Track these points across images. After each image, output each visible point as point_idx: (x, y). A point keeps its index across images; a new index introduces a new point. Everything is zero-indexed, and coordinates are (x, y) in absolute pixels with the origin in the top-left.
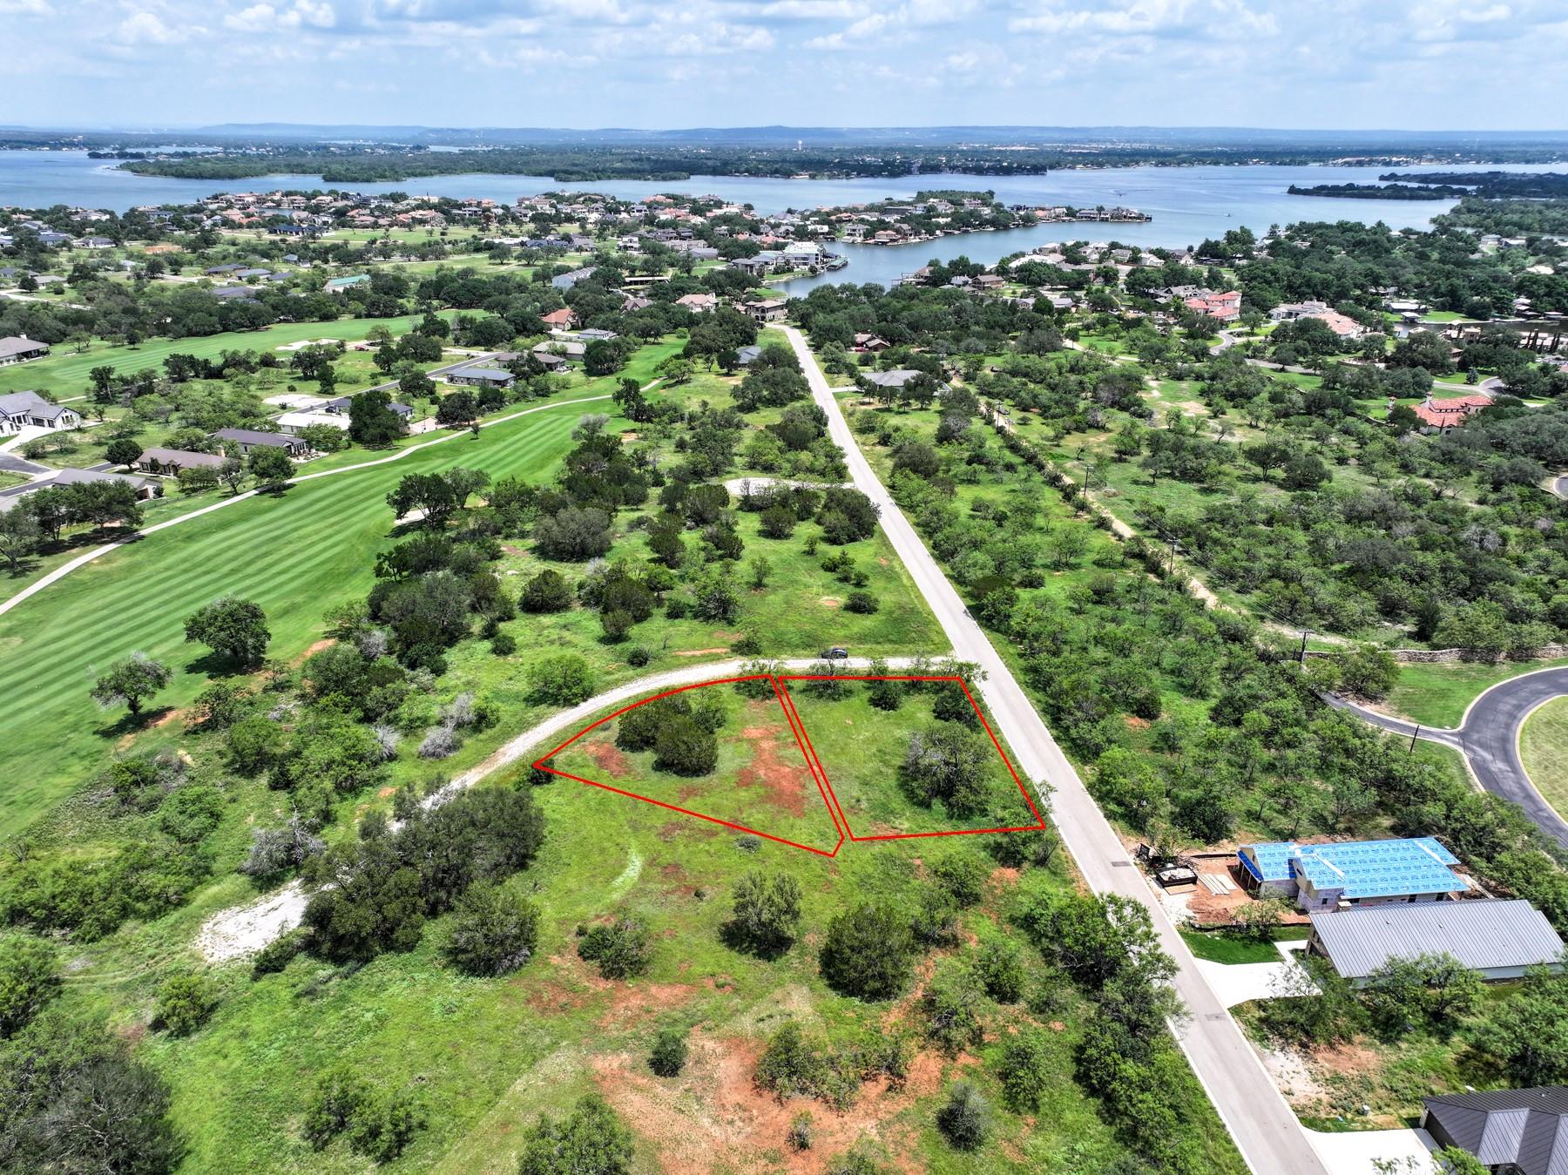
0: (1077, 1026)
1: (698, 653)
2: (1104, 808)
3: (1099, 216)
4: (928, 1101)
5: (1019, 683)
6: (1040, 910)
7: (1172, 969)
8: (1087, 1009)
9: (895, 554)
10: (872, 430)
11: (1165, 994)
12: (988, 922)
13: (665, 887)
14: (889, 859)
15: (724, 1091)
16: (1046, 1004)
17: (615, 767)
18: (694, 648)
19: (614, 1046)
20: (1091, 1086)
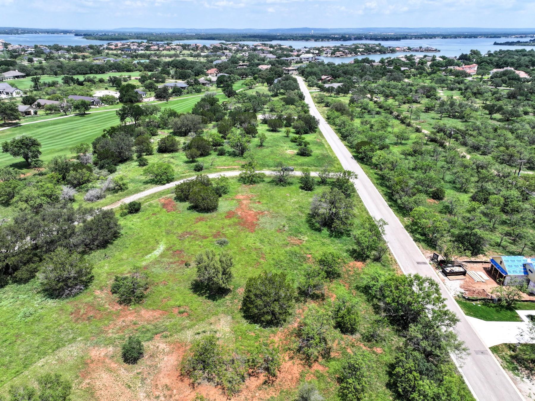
0: (391, 351)
1: (226, 168)
2: (413, 236)
3: (420, 50)
4: (288, 393)
5: (374, 183)
6: (373, 282)
7: (454, 320)
8: (398, 341)
9: (323, 137)
10: (322, 102)
11: (449, 336)
12: (343, 288)
13: (171, 260)
14: (295, 254)
15: (161, 375)
16: (372, 336)
17: (170, 208)
18: (225, 166)
19: (107, 342)
20: (397, 392)
